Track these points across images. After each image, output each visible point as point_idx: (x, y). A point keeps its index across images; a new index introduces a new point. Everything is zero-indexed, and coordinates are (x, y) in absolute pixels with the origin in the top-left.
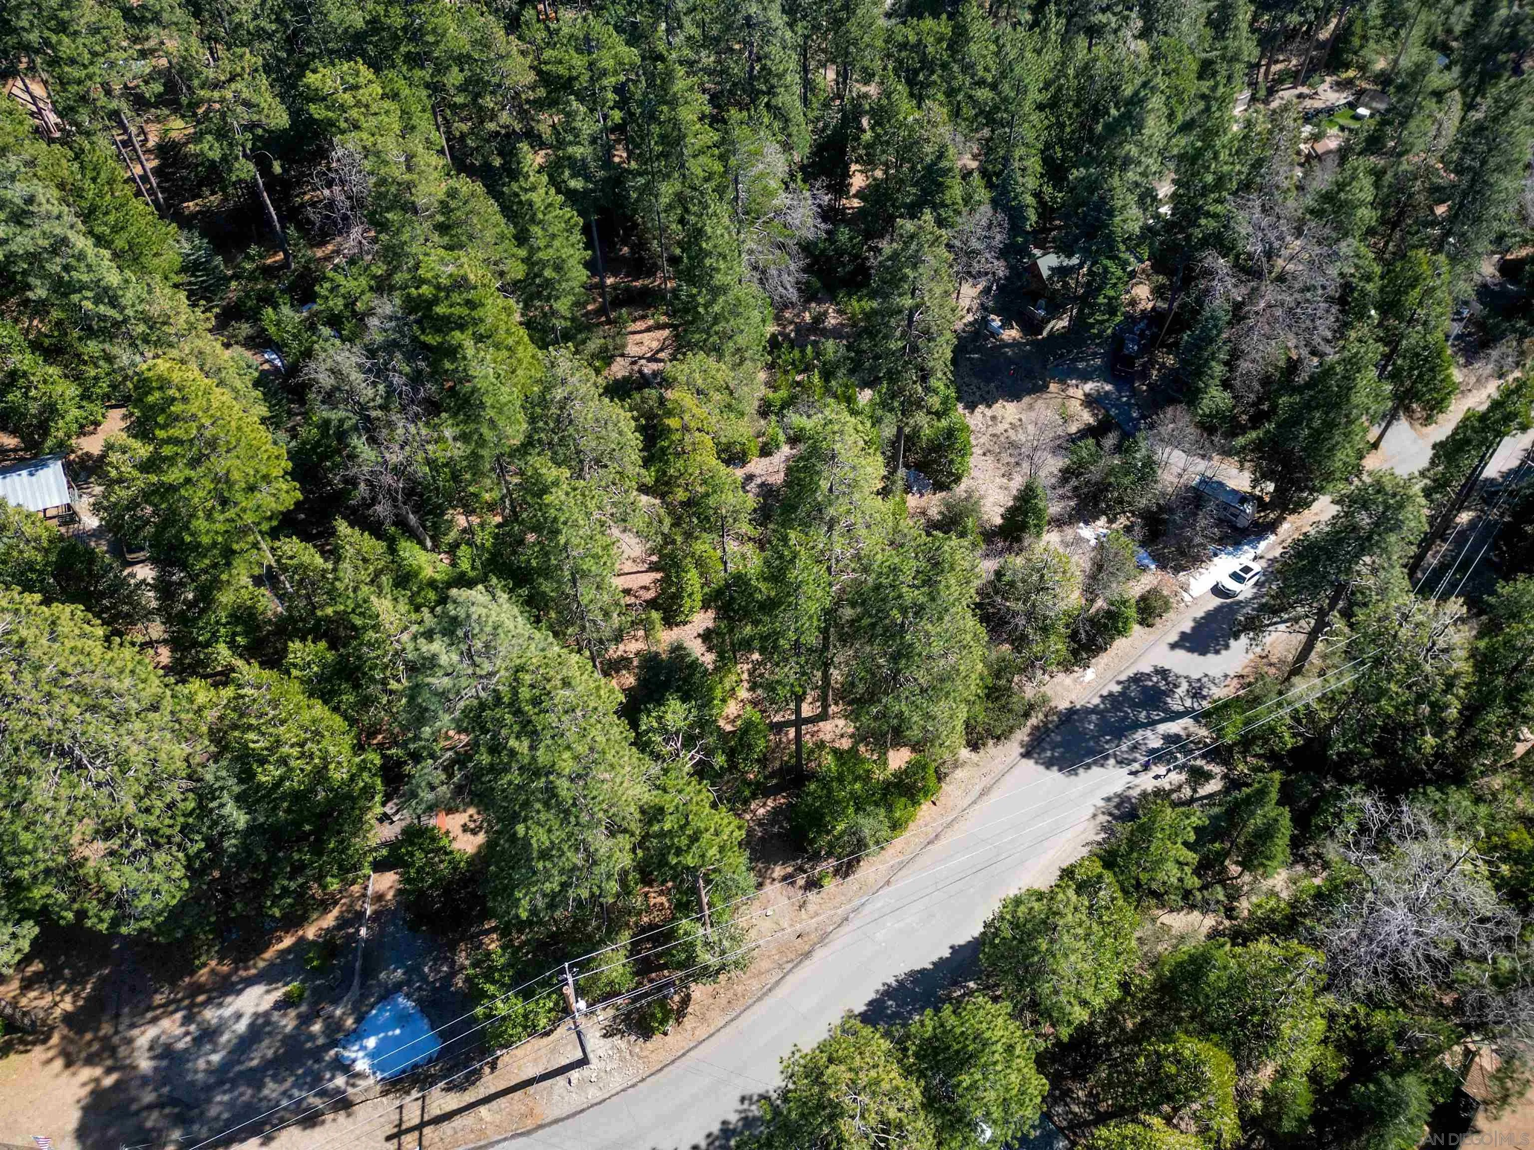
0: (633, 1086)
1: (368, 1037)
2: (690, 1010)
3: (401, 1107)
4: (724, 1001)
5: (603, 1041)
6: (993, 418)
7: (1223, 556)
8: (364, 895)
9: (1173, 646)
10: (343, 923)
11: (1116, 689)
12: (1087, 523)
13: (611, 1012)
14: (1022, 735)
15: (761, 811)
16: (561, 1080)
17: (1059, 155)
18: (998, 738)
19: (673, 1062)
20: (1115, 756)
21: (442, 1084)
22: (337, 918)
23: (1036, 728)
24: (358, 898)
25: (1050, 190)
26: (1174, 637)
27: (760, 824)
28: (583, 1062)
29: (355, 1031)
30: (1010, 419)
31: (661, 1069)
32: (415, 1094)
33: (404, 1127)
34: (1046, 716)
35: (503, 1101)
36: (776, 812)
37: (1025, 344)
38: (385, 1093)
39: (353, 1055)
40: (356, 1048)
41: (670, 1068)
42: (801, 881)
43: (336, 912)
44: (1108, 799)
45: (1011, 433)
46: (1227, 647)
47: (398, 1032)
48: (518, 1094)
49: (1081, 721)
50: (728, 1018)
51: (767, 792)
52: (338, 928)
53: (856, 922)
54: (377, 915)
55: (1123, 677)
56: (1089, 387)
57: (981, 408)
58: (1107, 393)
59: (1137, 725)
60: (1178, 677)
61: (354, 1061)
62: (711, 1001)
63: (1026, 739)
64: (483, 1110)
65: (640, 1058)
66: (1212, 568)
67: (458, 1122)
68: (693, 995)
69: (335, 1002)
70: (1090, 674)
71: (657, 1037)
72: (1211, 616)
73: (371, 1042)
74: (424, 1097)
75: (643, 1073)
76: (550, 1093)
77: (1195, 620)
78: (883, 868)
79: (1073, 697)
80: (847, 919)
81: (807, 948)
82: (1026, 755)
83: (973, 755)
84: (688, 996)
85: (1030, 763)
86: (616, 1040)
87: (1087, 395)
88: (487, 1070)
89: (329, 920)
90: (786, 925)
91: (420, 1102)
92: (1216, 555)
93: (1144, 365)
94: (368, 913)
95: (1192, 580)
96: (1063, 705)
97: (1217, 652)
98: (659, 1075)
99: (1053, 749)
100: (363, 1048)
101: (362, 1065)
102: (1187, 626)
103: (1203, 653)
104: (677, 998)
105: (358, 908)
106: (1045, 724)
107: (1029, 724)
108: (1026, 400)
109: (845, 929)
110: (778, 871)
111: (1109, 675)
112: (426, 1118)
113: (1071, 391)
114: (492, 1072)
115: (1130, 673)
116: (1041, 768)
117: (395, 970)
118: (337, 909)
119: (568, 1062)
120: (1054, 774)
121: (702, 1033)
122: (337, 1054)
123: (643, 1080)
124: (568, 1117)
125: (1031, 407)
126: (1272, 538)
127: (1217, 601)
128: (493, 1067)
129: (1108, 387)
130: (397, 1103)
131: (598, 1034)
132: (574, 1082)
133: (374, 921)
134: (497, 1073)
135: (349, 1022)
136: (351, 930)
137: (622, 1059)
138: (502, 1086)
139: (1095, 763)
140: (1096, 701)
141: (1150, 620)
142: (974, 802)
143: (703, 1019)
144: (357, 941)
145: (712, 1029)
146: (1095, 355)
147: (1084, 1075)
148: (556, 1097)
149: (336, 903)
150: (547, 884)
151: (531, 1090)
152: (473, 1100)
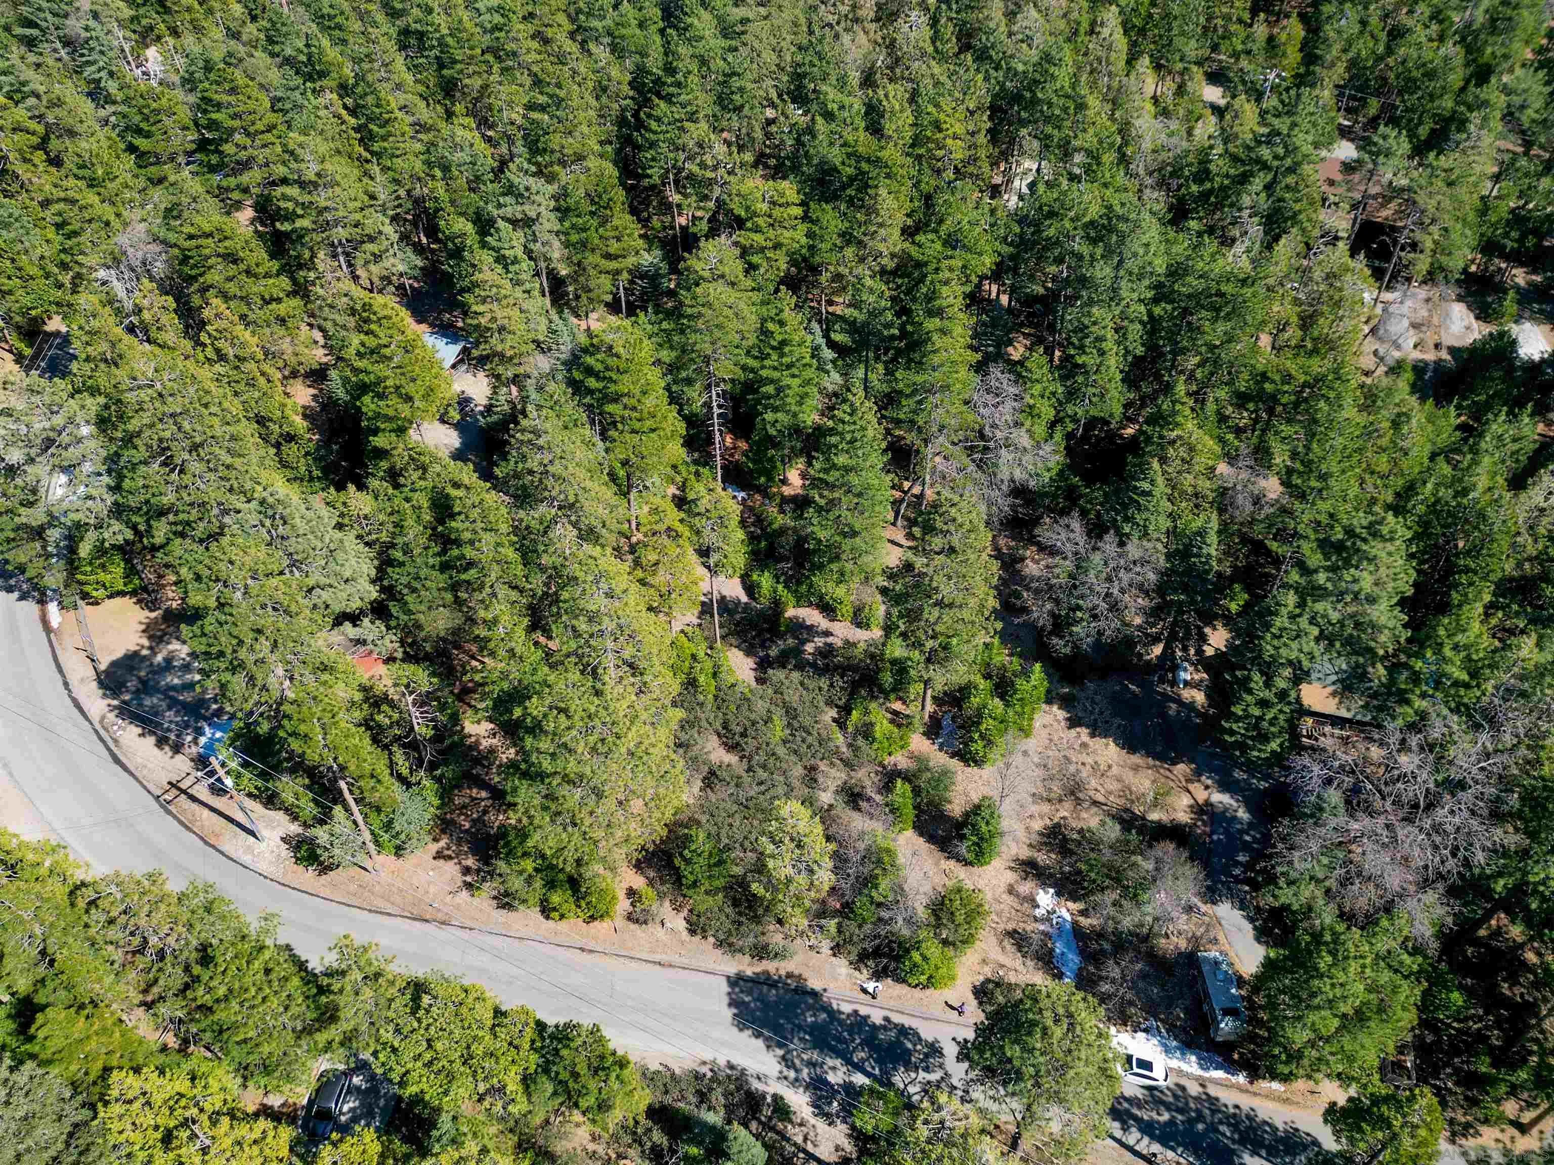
3: (189, 774)
6: (1084, 745)
7: (1155, 1039)
11: (877, 1020)
12: (1058, 894)
14: (749, 966)
18: (722, 945)
20: (789, 1052)
23: (767, 974)
30: (1100, 759)
32: (199, 775)
33: (179, 784)
34: (789, 975)
37: (1199, 715)
38: (192, 760)
39: (206, 733)
40: (211, 731)
42: (470, 878)
44: (731, 1067)
45: (1087, 770)
49: (810, 1007)
57: (1084, 732)
58: (1235, 817)
59: (844, 1055)
60: (939, 1066)
61: (204, 735)
63: (749, 972)
67: (195, 806)
71: (302, 868)
74: (199, 780)
82: (731, 981)
83: (683, 933)
85: (725, 988)
86: (284, 847)
87: (1208, 803)
91: (196, 780)
92: (1147, 1031)
96: (814, 984)
99: (755, 1000)
100: (213, 733)
101: (203, 740)
106: (779, 980)
108: (1136, 759)
110: (469, 861)
111: (887, 1004)
112: (189, 790)
113: (1195, 787)
115: (907, 1021)
116: (726, 1000)
120: (728, 1013)
121: (324, 892)
122: (204, 726)
125: (1136, 768)
129: (1243, 814)
130: (190, 770)
139: (767, 1039)
140: (846, 1009)
142: (648, 962)
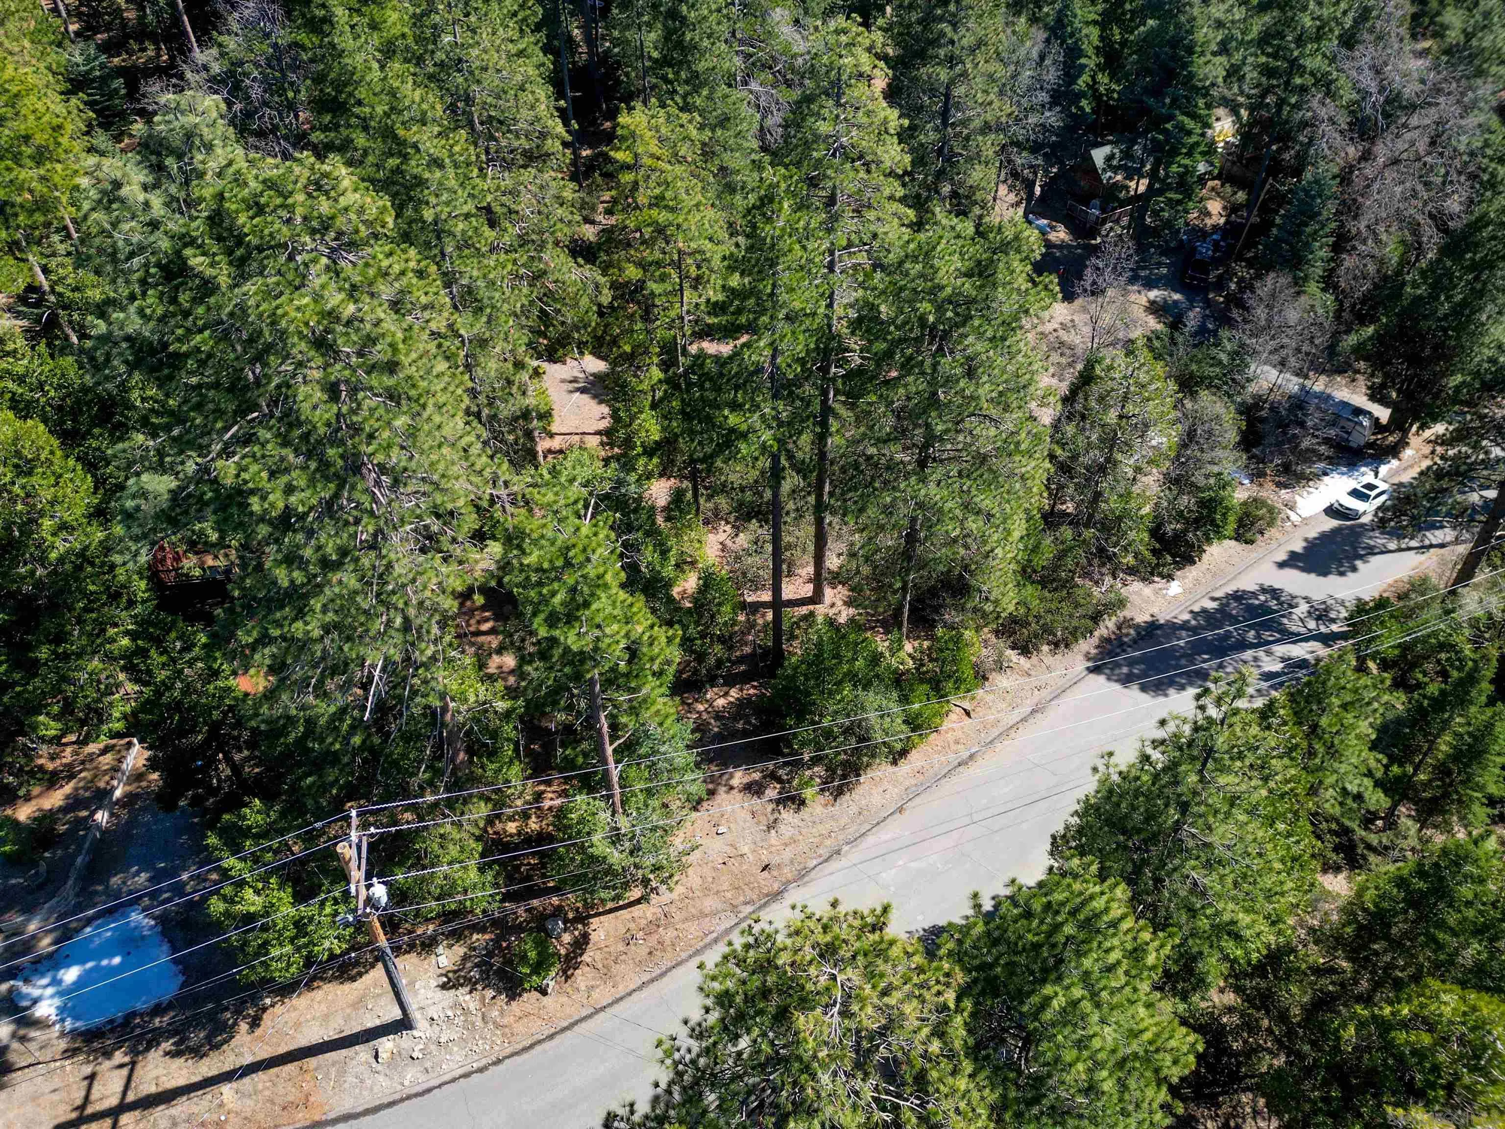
0: (481, 1070)
1: (68, 966)
2: (586, 958)
3: (91, 1078)
4: (643, 951)
5: (440, 994)
7: (1335, 474)
8: (116, 769)
9: (1282, 565)
10: (74, 803)
11: (1212, 605)
13: (460, 950)
14: (1087, 645)
15: (721, 702)
16: (362, 1052)
17: (1118, 37)
18: (1056, 645)
19: (551, 1037)
21: (167, 1045)
22: (67, 797)
23: (1105, 641)
24: (106, 772)
25: (1106, 81)
26: (1282, 556)
27: (718, 716)
28: (404, 1024)
29: (51, 955)
30: (1060, 319)
31: (532, 1046)
32: (119, 1057)
33: (89, 1110)
34: (1119, 628)
35: (260, 1078)
36: (741, 704)
37: (1076, 247)
38: (70, 1053)
39: (36, 992)
40: (45, 981)
41: (547, 1045)
42: (772, 792)
43: (68, 789)
45: (1061, 333)
46: (1354, 569)
47: (117, 960)
48: (290, 1068)
49: (1167, 636)
50: (646, 977)
51: (731, 681)
52: (64, 810)
53: (852, 856)
54: (130, 799)
55: (1219, 594)
56: (1154, 294)
58: (1175, 302)
59: (1243, 645)
60: (1293, 597)
61: (35, 1001)
62: (621, 947)
63: (1094, 651)
64: (227, 1090)
65: (497, 1026)
66: (1322, 487)
67: (181, 1108)
68: (593, 937)
69: (29, 910)
70: (1175, 588)
71: (530, 998)
72: (1325, 538)
73: (71, 975)
74: (133, 1063)
75: (499, 1051)
76: (342, 1073)
77: (1306, 540)
78: (894, 792)
79: (1155, 610)
80: (838, 852)
81: (776, 886)
82: (1095, 670)
83: (1023, 660)
84: (585, 937)
85: (1101, 679)
86: (462, 995)
87: (1152, 303)
88: (244, 1027)
89: (55, 799)
90: (745, 850)
91: (125, 1072)
92: (1325, 474)
93: (1220, 277)
94: (118, 793)
95: (1297, 498)
96: (1141, 618)
97: (1342, 574)
98: (526, 1056)
99: (1130, 666)
100: (56, 982)
101: (46, 1009)
102: (1298, 546)
103: (1324, 573)
104: (567, 938)
105: (102, 785)
106: (1119, 638)
107: (1096, 634)
108: (1080, 301)
109: (833, 865)
110: (739, 777)
111: (1202, 590)
112: (131, 1097)
113: (1133, 297)
114: (252, 1030)
115: (1230, 589)
116: (1116, 686)
117: (137, 873)
118: (72, 784)
119: (378, 1022)
121: (603, 995)
122: (10, 990)
123: (498, 1062)
124: (367, 1112)
125: (1085, 309)
126: (1395, 463)
127: (1332, 523)
128: (255, 1023)
129: (1177, 296)
130: (88, 1070)
131: (433, 983)
132: (384, 1056)
133: (124, 806)
134: (258, 1032)
135: (45, 944)
136: (84, 813)
137: (469, 1026)
138: (264, 1053)
140: (1186, 616)
141: (1248, 535)
142: (1024, 720)
143: (606, 974)
144: (88, 829)
145: (621, 990)
146: (1159, 264)
147: (1215, 1096)
148: (351, 1079)
149: (71, 777)
150: (299, 624)
151: (312, 1062)
152: (214, 1072)
